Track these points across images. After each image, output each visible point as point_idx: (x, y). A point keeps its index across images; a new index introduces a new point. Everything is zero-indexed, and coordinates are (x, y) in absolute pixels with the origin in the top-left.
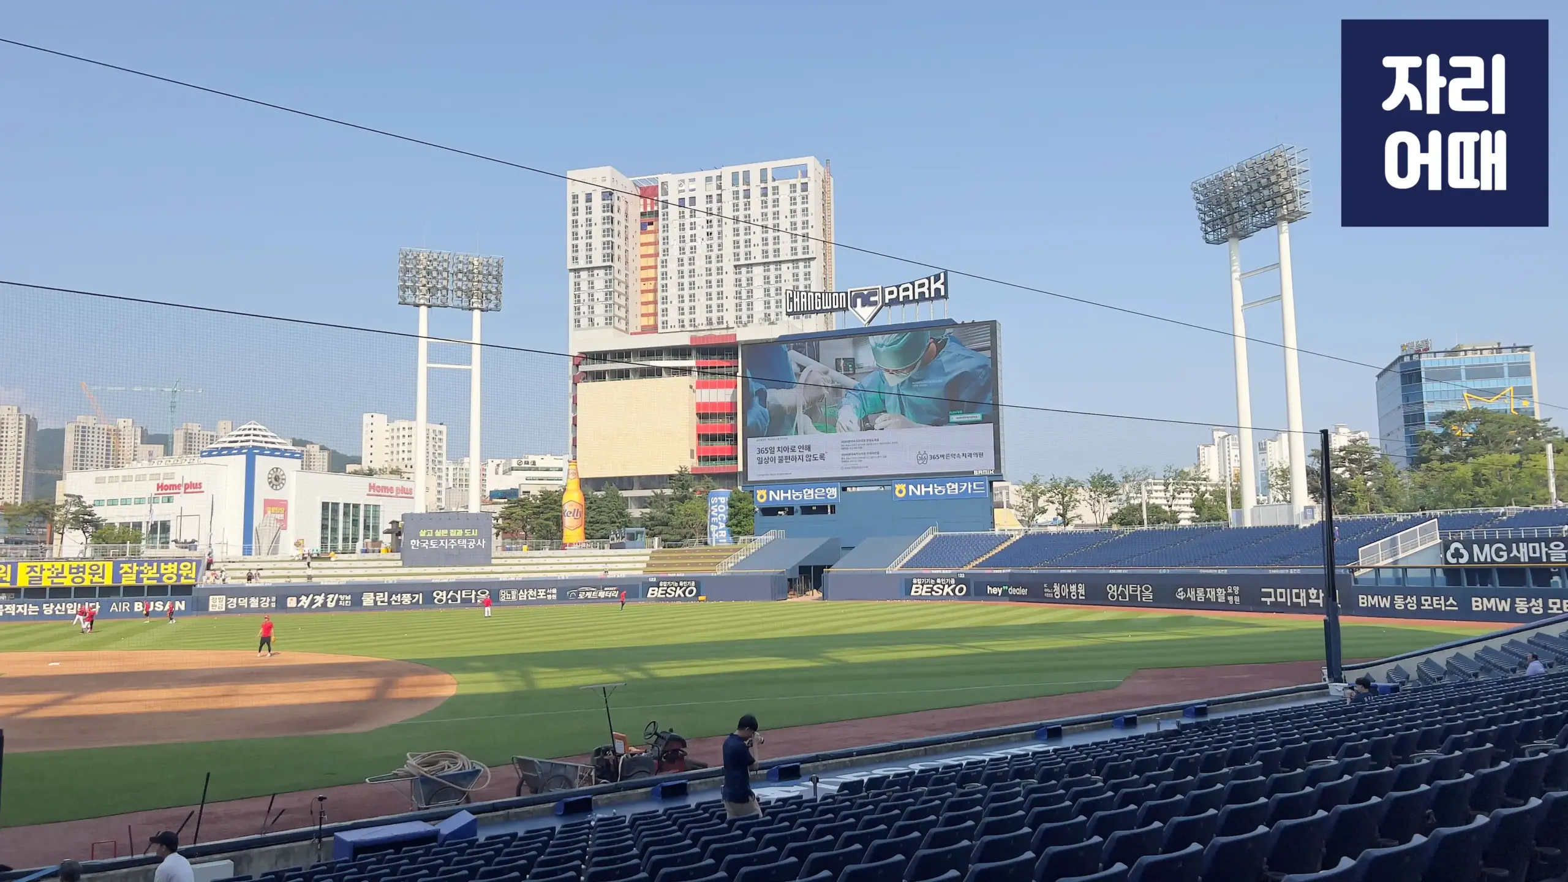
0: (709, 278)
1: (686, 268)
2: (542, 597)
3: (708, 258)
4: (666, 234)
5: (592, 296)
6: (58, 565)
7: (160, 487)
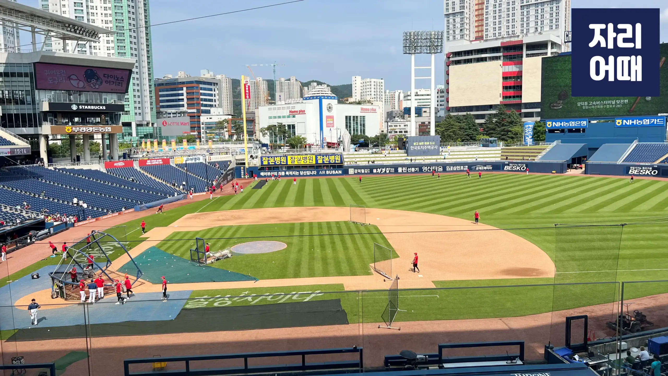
0: (508, 13)
2: (462, 169)
3: (508, 3)
5: (455, 25)
6: (299, 157)
7: (290, 112)
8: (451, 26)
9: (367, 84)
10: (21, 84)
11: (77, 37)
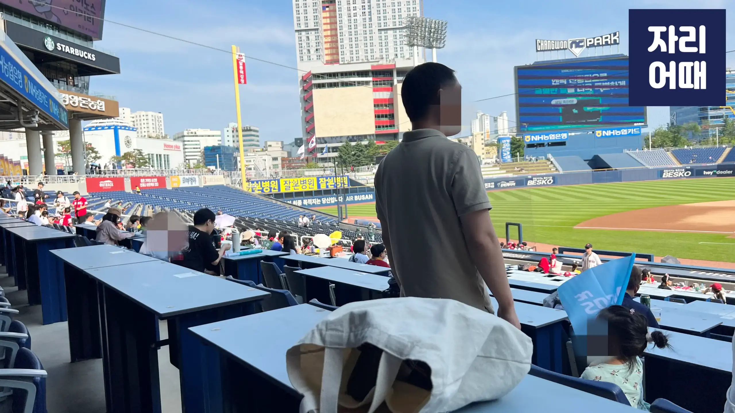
0: (365, 36)
1: (353, 30)
2: (489, 187)
3: (365, 26)
4: (340, 13)
5: (309, 44)
6: (296, 180)
8: (304, 44)
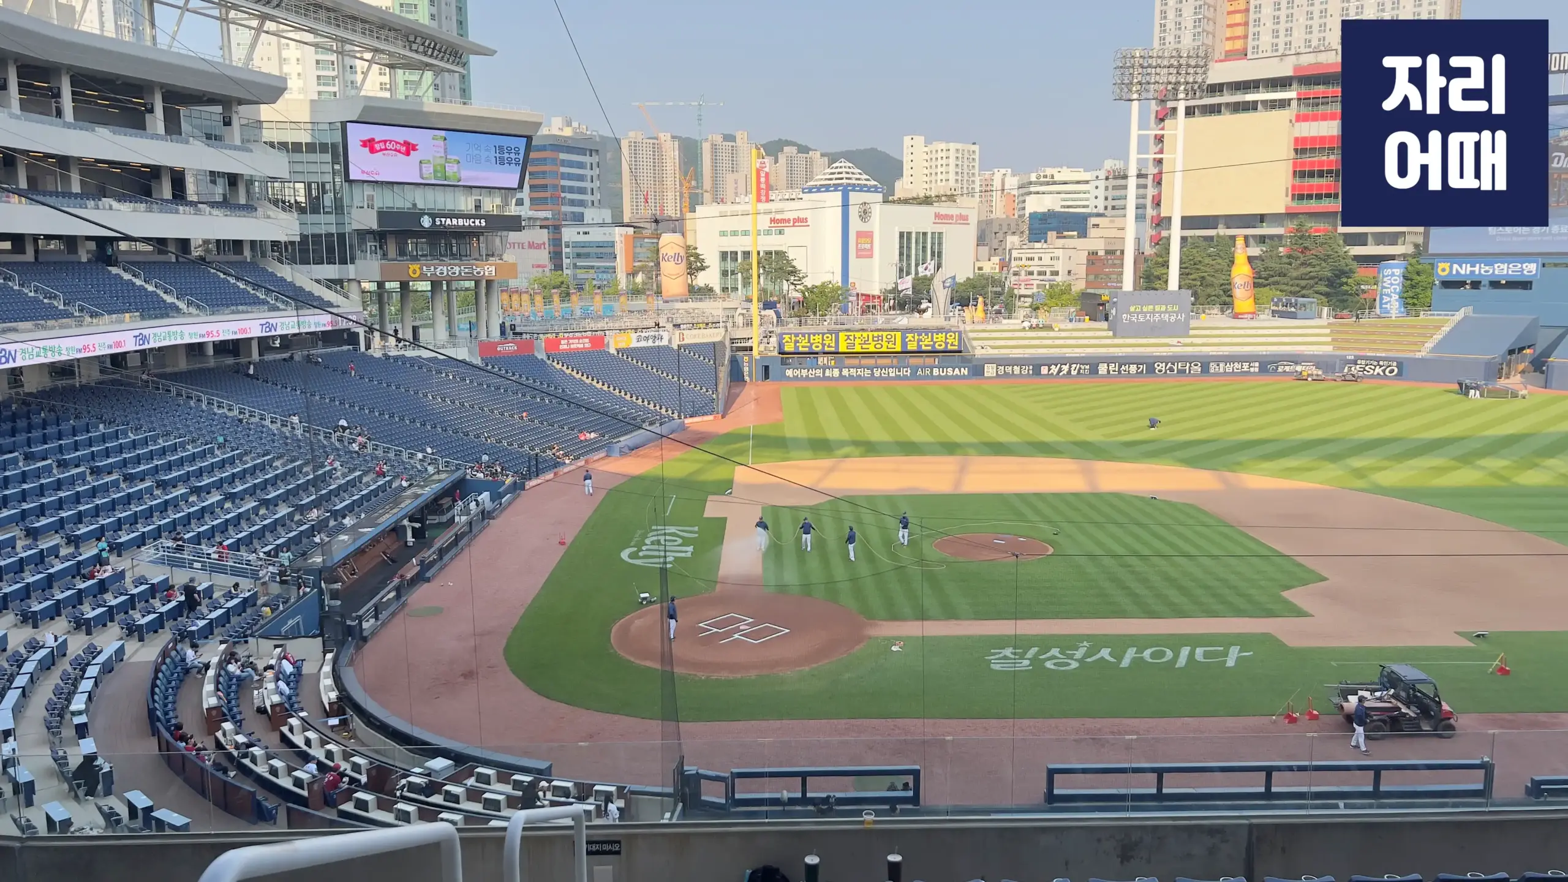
2: (1245, 370)
5: (1180, 24)
6: (865, 334)
7: (772, 221)
8: (1170, 25)
9: (940, 154)
10: (313, 168)
11: (422, 62)
